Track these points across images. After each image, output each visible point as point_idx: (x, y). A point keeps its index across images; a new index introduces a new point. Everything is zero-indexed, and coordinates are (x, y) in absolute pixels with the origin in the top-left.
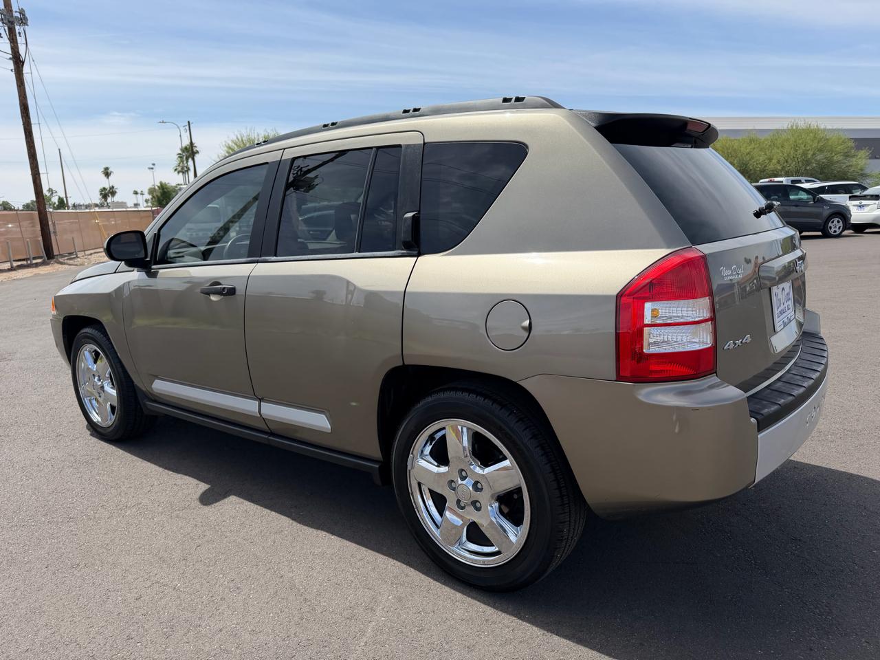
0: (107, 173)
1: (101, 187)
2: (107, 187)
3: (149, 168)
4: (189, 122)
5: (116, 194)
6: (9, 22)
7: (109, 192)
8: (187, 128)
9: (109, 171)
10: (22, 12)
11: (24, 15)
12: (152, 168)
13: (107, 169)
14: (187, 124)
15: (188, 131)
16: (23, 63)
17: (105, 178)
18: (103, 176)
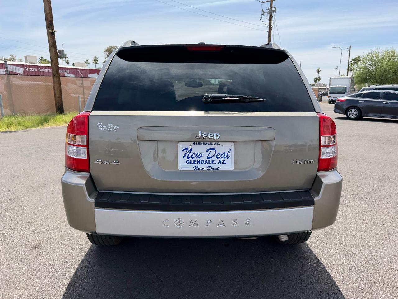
0: (319, 71)
1: (315, 77)
2: (317, 77)
3: (335, 69)
4: (350, 46)
5: (321, 80)
6: (270, 12)
7: (318, 79)
8: (349, 49)
9: (319, 70)
10: (275, 8)
11: (275, 9)
12: (336, 69)
13: (319, 69)
14: (349, 47)
15: (349, 51)
16: (272, 28)
17: (318, 73)
18: (317, 72)
